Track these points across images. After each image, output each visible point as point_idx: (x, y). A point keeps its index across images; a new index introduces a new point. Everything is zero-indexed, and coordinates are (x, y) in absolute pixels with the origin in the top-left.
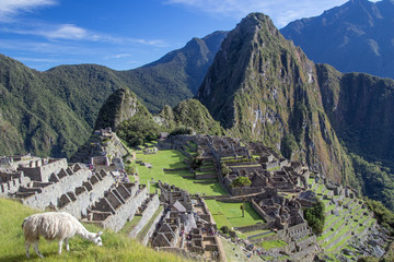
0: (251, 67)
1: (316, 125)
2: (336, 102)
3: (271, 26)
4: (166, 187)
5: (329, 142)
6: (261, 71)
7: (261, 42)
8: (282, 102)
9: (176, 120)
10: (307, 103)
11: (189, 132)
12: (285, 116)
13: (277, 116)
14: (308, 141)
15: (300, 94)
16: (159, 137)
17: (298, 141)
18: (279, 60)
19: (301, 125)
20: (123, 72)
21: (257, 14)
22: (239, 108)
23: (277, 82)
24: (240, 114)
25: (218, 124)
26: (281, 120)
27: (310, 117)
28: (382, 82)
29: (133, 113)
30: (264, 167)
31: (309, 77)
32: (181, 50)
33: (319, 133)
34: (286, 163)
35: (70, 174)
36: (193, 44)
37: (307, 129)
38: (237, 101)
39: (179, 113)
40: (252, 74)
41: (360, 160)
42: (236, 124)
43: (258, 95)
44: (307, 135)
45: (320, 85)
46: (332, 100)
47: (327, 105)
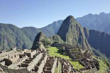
0: (70, 28)
1: (85, 41)
2: (88, 36)
3: (74, 19)
4: (58, 57)
5: (87, 45)
6: (72, 29)
7: (72, 22)
8: (77, 36)
9: (53, 39)
10: (82, 36)
11: (58, 43)
12: (77, 39)
13: (76, 39)
14: (83, 45)
15: (81, 34)
16: (50, 44)
17: (80, 45)
18: (76, 26)
20: (39, 29)
21: (71, 16)
22: (67, 37)
23: (76, 31)
25: (63, 41)
26: (76, 40)
27: (83, 39)
29: (43, 38)
30: (80, 52)
31: (82, 30)
32: (52, 24)
33: (85, 43)
34: (85, 51)
35: (38, 55)
36: (54, 22)
37: (82, 42)
38: (67, 35)
39: (54, 38)
40: (70, 30)
41: (94, 49)
42: (67, 41)
43: (71, 34)
44: (82, 43)
45: (84, 32)
47: (86, 37)
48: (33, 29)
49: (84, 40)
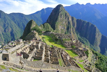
0: (59, 16)
1: (72, 30)
5: (74, 33)
6: (61, 17)
7: (61, 11)
8: (65, 25)
9: (44, 28)
10: (70, 25)
12: (66, 28)
13: (64, 27)
14: (70, 33)
15: (69, 23)
16: (42, 32)
17: (68, 33)
19: (69, 30)
20: (27, 15)
21: (60, 5)
23: (65, 20)
24: (57, 27)
28: (84, 21)
29: (35, 26)
30: (72, 41)
31: (70, 19)
33: (72, 32)
38: (56, 24)
39: (44, 26)
40: (59, 18)
42: (56, 29)
43: (60, 23)
45: (72, 21)
46: (74, 25)
48: (21, 15)
49: (72, 28)
